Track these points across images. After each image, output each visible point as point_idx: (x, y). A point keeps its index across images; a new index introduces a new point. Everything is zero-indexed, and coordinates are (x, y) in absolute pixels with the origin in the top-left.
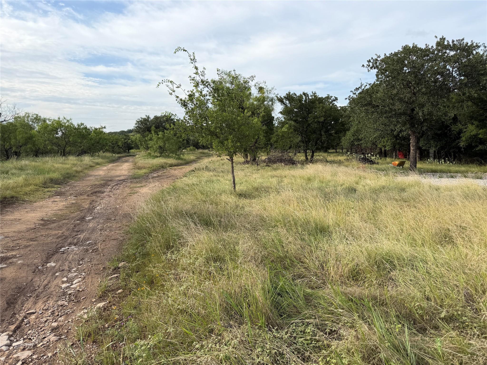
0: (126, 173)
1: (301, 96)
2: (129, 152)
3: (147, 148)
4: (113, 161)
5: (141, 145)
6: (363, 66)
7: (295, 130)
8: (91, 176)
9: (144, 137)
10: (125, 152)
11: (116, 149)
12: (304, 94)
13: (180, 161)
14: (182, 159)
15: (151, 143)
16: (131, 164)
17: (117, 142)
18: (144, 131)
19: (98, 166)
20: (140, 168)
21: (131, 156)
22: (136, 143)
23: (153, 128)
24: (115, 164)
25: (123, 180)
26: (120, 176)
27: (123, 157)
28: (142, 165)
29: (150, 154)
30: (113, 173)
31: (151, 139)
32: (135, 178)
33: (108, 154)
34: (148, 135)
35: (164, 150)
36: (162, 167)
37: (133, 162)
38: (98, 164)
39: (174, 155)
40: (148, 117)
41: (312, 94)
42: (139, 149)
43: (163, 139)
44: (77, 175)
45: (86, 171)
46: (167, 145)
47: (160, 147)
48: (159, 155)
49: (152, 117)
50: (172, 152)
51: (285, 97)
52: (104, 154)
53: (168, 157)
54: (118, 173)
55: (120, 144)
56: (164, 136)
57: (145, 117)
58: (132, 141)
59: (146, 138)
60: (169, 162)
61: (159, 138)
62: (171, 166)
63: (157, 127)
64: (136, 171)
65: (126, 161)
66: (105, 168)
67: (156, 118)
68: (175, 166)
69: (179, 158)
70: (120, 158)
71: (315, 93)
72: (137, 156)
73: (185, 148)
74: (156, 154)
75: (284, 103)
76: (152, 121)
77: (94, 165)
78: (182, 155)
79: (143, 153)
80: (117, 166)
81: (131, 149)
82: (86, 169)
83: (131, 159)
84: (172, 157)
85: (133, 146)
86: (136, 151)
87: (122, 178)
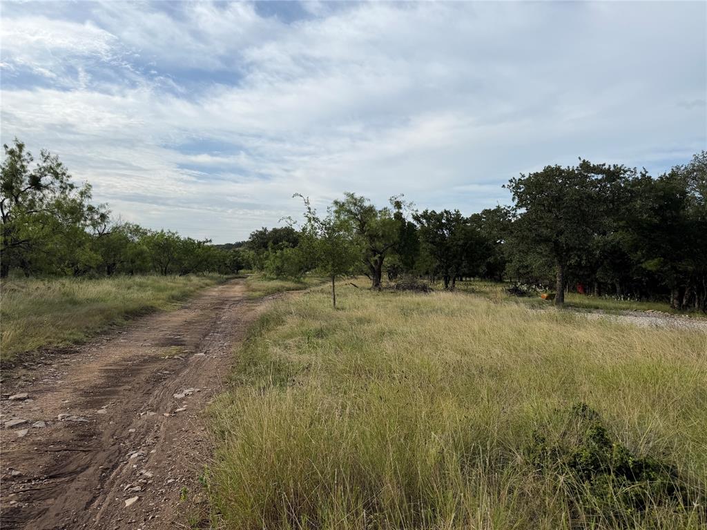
0: (240, 295)
1: (442, 215)
2: (237, 273)
3: (262, 268)
4: (221, 283)
5: (255, 265)
6: (504, 186)
7: (431, 254)
8: (206, 296)
9: (258, 254)
10: (234, 272)
11: (223, 267)
12: (446, 212)
13: (299, 285)
14: (302, 283)
15: (268, 263)
16: (243, 286)
17: (224, 260)
18: (259, 247)
19: (208, 287)
20: (254, 290)
21: (240, 277)
22: (248, 262)
23: (270, 243)
24: (224, 286)
25: (239, 301)
26: (235, 297)
27: (231, 278)
28: (256, 288)
29: (265, 275)
30: (226, 294)
31: (267, 258)
32: (250, 299)
33: (216, 275)
34: (264, 252)
35: (281, 272)
36: (279, 290)
37: (245, 285)
38: (207, 285)
39: (293, 278)
40: (266, 230)
41: (454, 212)
42: (251, 269)
43: (281, 258)
44: (191, 294)
45: (198, 291)
46: (286, 265)
47: (278, 268)
48: (275, 277)
49: (270, 229)
50: (292, 275)
51: (421, 216)
52: (211, 274)
53: (286, 279)
54: (232, 294)
55: (227, 262)
56: (282, 254)
57: (261, 229)
58: (243, 260)
59: (261, 256)
60: (287, 286)
61: (277, 257)
62: (289, 290)
63: (276, 242)
64: (251, 293)
65: (237, 284)
66: (216, 289)
67: (275, 231)
68: (293, 290)
69: (299, 282)
70: (227, 279)
71: (458, 212)
72: (249, 278)
73: (309, 269)
74: (272, 276)
75: (420, 222)
76: (270, 234)
77: (204, 285)
78: (302, 278)
79: (256, 274)
80: (229, 288)
81: (241, 269)
82: (197, 289)
83: (241, 281)
84: (290, 280)
85: (244, 265)
86: (247, 271)
87: (237, 299)
